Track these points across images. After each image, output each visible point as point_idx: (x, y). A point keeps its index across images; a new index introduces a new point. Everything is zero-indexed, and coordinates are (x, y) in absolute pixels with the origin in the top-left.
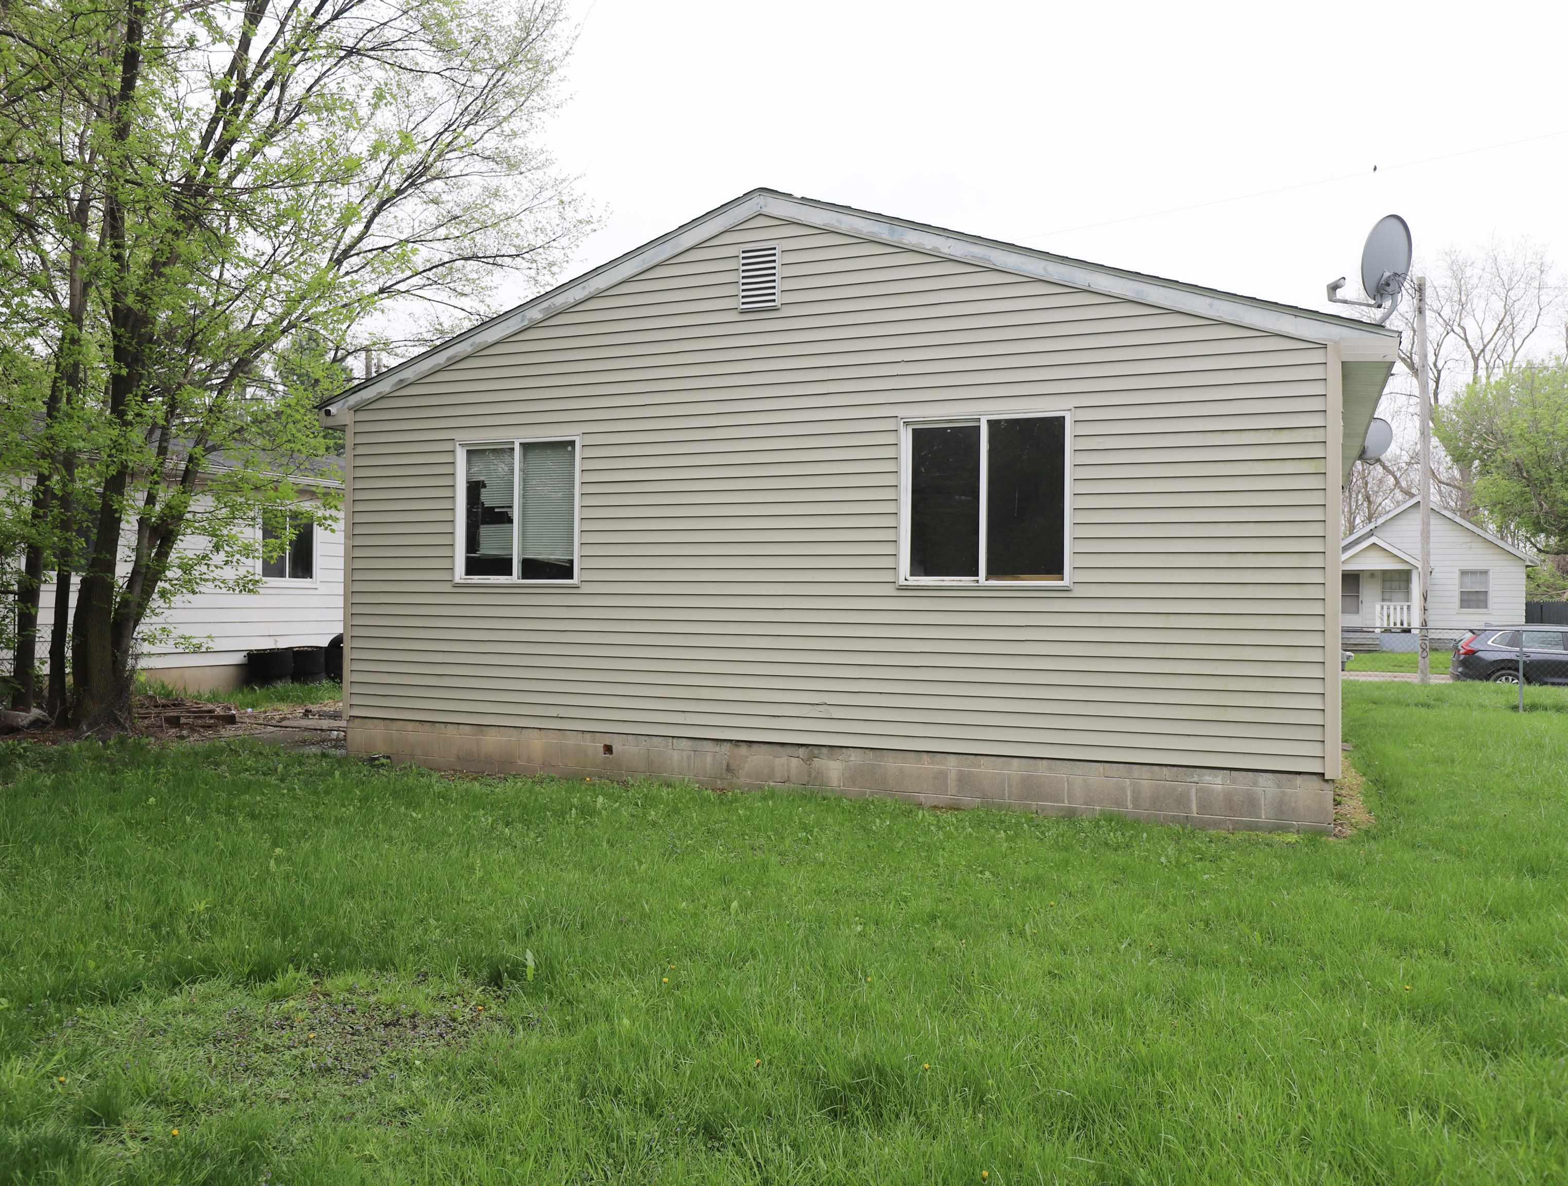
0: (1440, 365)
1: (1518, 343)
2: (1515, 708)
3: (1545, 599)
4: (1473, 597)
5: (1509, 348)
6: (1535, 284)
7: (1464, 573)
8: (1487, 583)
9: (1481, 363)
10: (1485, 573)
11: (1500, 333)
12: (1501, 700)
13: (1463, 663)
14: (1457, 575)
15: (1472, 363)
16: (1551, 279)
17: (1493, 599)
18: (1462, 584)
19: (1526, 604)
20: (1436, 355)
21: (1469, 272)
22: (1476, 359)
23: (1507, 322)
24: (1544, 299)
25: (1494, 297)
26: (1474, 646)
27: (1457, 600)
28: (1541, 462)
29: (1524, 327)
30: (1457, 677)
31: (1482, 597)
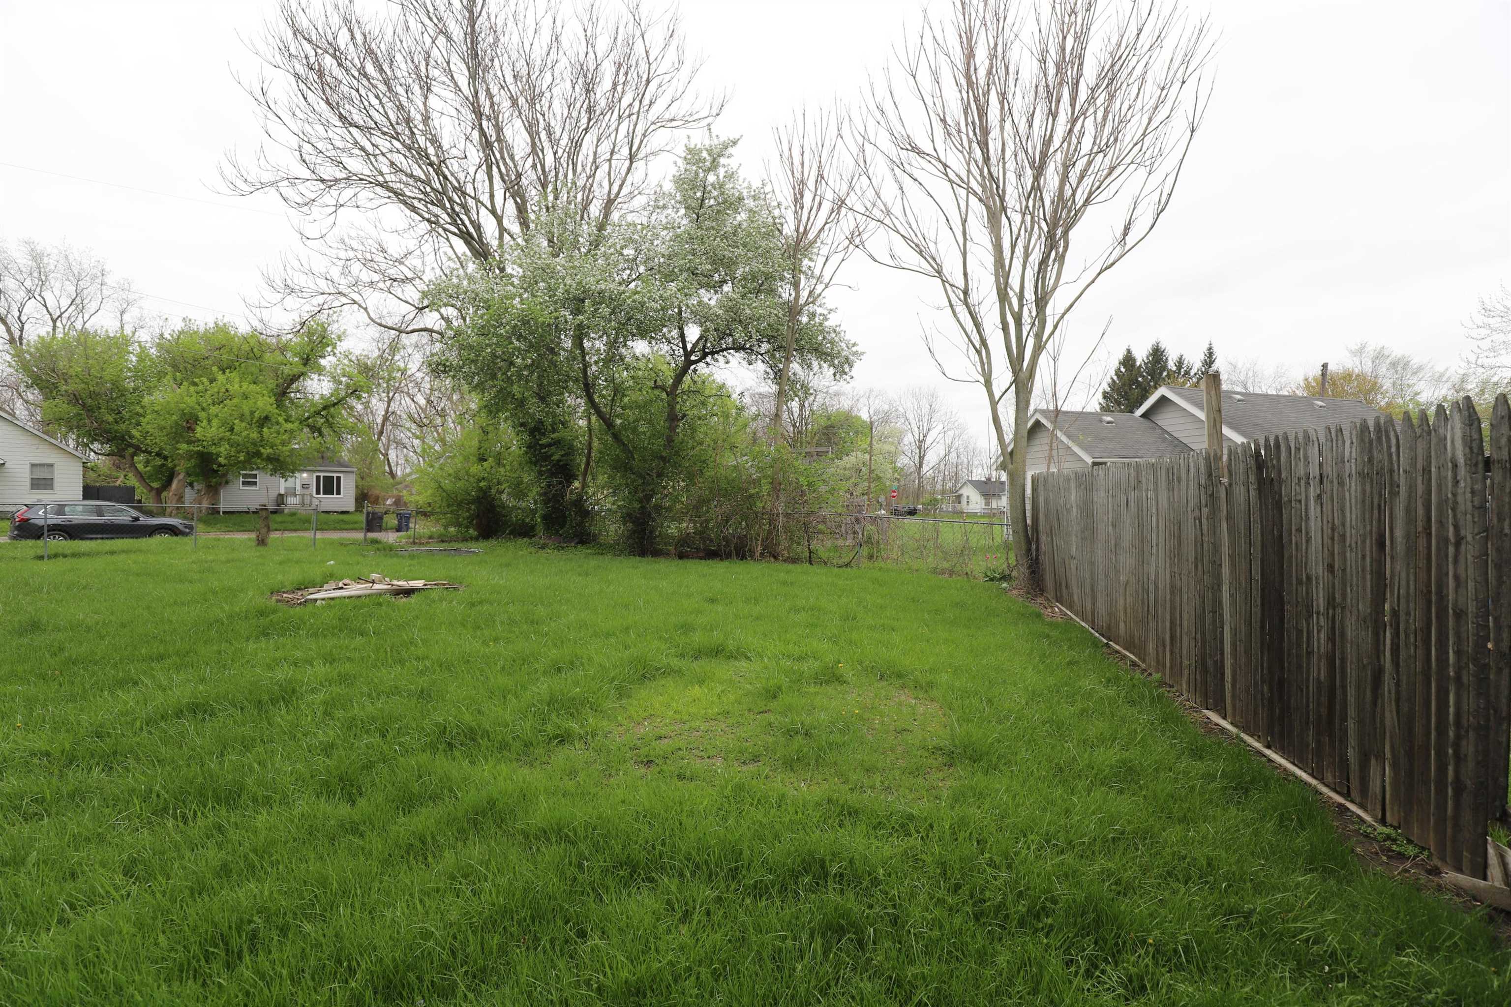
0: (24, 319)
1: (86, 317)
2: (41, 558)
3: (104, 484)
4: (43, 482)
5: (80, 318)
6: (99, 281)
7: (33, 465)
8: (52, 473)
9: (58, 324)
10: (52, 465)
11: (73, 307)
12: (32, 553)
13: (19, 528)
14: (28, 467)
15: (51, 323)
16: (108, 280)
17: (56, 484)
18: (32, 472)
19: (84, 487)
20: (20, 312)
21: (46, 260)
22: (54, 321)
23: (78, 301)
24: (106, 292)
25: (67, 283)
26: (27, 516)
27: (28, 483)
28: (93, 395)
29: (92, 307)
30: (14, 538)
31: (49, 482)
